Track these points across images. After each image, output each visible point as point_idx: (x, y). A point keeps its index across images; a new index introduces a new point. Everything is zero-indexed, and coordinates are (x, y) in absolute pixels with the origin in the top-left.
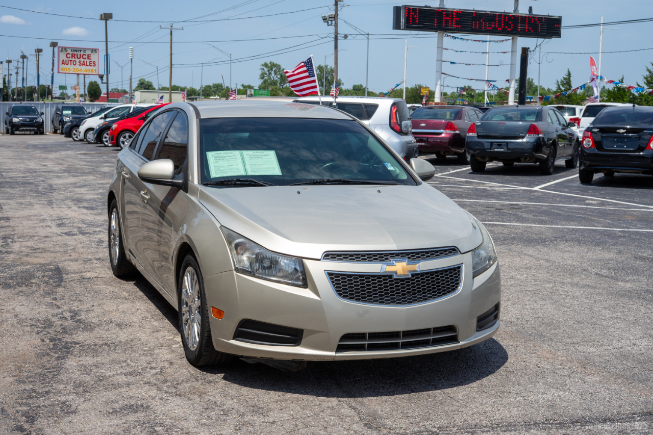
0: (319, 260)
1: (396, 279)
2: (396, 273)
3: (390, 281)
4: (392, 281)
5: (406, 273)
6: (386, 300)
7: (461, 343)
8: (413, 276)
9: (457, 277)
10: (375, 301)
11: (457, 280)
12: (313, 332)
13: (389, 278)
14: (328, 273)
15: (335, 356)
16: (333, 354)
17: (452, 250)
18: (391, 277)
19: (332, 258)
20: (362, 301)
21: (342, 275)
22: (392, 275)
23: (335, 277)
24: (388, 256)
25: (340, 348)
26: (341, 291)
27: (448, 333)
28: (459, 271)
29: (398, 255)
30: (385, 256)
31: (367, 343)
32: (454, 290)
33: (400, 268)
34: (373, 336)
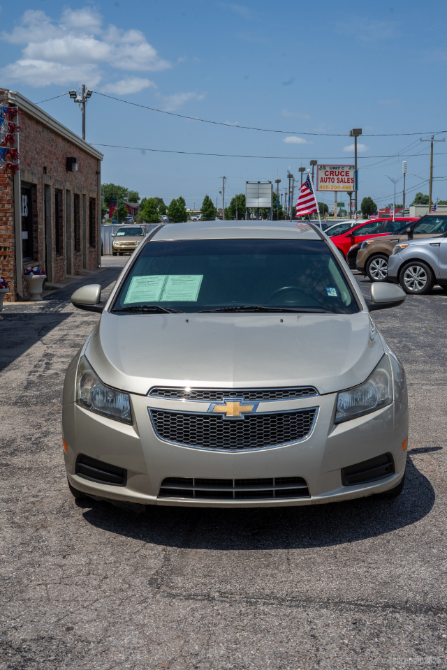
0: (146, 395)
1: (225, 421)
2: (225, 414)
3: (218, 423)
4: (221, 423)
5: (238, 414)
6: (211, 444)
7: (312, 498)
8: (247, 417)
9: (308, 422)
10: (198, 444)
11: (308, 425)
12: (135, 473)
13: (218, 419)
14: (151, 410)
15: (156, 501)
16: (155, 498)
17: (310, 391)
18: (220, 418)
19: (159, 393)
20: (185, 443)
21: (166, 413)
22: (221, 416)
23: (159, 415)
24: (222, 394)
25: (163, 493)
26: (162, 430)
27: (296, 485)
28: (313, 415)
29: (235, 394)
30: (218, 394)
31: (194, 489)
32: (302, 436)
33: (231, 409)
34: (200, 482)
